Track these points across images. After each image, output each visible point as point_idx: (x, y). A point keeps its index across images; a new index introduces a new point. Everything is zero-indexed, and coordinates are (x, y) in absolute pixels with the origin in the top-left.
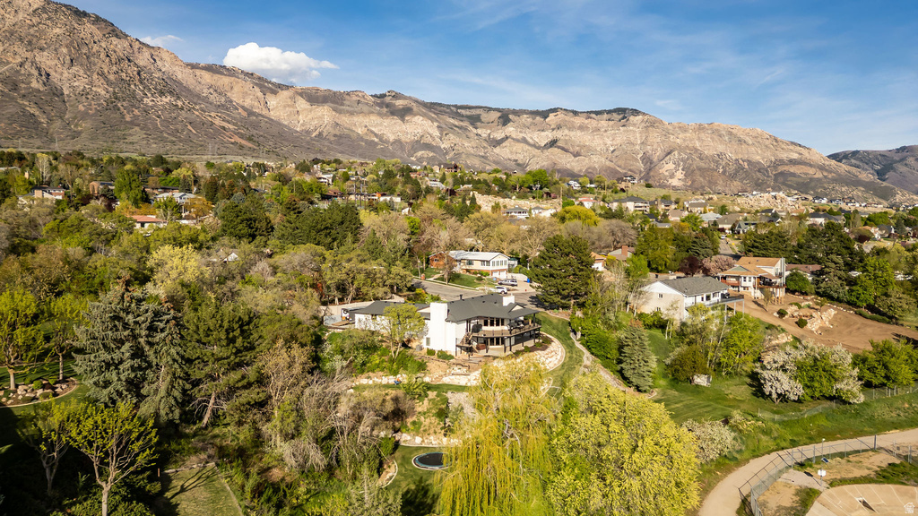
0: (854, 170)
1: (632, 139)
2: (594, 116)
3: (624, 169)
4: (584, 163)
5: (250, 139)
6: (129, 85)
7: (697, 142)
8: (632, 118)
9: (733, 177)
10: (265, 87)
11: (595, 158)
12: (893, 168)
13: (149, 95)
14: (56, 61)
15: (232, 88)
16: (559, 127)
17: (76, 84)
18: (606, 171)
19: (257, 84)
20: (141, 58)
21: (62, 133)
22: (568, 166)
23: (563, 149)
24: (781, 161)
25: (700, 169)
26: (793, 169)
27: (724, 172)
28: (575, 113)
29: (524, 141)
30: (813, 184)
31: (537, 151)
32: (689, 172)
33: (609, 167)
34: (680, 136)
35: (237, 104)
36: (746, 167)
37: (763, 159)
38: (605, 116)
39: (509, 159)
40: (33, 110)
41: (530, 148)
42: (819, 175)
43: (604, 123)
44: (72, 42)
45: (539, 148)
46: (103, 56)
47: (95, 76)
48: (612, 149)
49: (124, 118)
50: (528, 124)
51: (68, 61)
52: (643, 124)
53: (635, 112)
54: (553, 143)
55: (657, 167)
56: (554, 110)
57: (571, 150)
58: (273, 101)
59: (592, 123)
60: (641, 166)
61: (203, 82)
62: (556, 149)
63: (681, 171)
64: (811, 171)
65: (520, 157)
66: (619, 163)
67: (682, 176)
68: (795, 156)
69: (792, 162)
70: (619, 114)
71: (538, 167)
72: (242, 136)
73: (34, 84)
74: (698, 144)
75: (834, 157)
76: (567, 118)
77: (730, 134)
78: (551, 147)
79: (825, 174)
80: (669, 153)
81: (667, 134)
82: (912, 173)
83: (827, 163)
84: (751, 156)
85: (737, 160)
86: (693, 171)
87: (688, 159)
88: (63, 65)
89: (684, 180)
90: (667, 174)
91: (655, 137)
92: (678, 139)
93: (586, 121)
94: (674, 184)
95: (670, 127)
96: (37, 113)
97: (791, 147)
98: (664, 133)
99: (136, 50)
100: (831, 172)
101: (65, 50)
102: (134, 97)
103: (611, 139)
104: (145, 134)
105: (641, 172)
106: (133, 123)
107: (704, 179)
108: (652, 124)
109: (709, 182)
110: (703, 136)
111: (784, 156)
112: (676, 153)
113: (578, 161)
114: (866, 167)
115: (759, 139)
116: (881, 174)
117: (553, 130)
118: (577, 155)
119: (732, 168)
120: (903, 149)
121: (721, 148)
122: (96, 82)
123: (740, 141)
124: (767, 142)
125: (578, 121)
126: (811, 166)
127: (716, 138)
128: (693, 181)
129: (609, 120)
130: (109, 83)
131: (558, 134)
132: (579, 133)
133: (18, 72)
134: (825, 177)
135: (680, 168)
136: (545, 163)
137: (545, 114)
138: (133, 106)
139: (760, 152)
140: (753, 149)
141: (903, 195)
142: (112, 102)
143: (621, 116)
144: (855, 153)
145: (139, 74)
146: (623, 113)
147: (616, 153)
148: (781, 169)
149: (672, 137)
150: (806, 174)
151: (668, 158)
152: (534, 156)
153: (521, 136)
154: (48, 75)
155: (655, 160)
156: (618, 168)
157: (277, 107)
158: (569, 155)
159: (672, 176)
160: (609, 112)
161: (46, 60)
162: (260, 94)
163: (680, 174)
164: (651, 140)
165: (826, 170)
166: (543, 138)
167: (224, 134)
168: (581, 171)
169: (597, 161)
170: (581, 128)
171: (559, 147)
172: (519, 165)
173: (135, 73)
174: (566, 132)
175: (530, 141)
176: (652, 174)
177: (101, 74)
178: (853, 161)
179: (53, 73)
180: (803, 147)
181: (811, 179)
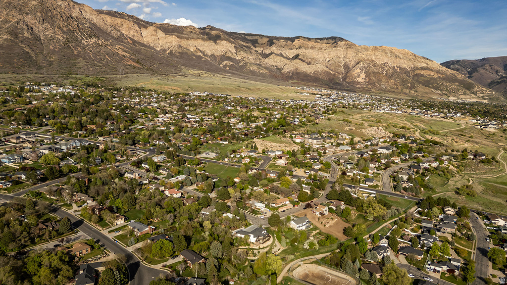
0: (455, 72)
1: (339, 55)
2: (319, 41)
3: (334, 72)
4: (313, 69)
5: (138, 62)
6: (74, 33)
7: (373, 56)
8: (339, 43)
9: (390, 77)
10: (140, 24)
11: (318, 66)
12: (477, 71)
13: (84, 38)
14: (35, 21)
15: (122, 25)
16: (300, 47)
17: (47, 33)
18: (324, 73)
19: (135, 22)
20: (74, 11)
21: (44, 63)
22: (304, 70)
23: (302, 60)
24: (417, 67)
25: (374, 73)
26: (422, 72)
27: (386, 74)
28: (309, 39)
29: (281, 55)
30: (432, 81)
31: (288, 60)
32: (368, 74)
33: (326, 71)
34: (365, 53)
35: (127, 36)
36: (399, 71)
37: (407, 66)
38: (325, 41)
39: (273, 66)
41: (284, 59)
42: (436, 76)
43: (324, 45)
44: (43, 10)
45: (289, 59)
46: (59, 17)
47: (56, 29)
48: (328, 60)
49: (73, 53)
50: (283, 45)
51: (41, 20)
52: (345, 47)
53: (341, 39)
54: (296, 57)
55: (351, 71)
56: (298, 38)
57: (306, 61)
58: (145, 32)
59: (318, 45)
60: (343, 70)
61: (108, 24)
62: (298, 60)
63: (363, 73)
64: (432, 73)
65: (279, 65)
66: (332, 68)
67: (364, 77)
68: (424, 65)
69: (423, 68)
70: (332, 40)
71: (288, 70)
72: (133, 60)
73: (26, 35)
74: (374, 58)
75: (447, 64)
76: (305, 42)
77: (391, 52)
78: (295, 59)
79: (439, 75)
80: (358, 63)
81: (357, 52)
82: (487, 74)
83: (441, 69)
84: (401, 64)
85: (394, 67)
86: (370, 74)
87: (367, 67)
88: (39, 22)
89: (365, 79)
90: (356, 75)
91: (351, 54)
92: (362, 56)
93: (315, 44)
94: (359, 81)
95: (360, 48)
96: (29, 51)
97: (423, 60)
98: (356, 51)
99: (71, 7)
100: (442, 74)
101: (39, 14)
102: (77, 40)
103: (328, 54)
104: (86, 62)
105: (343, 73)
106: (78, 56)
107: (375, 78)
108: (350, 46)
109: (378, 80)
110: (377, 53)
111: (418, 65)
112: (361, 63)
113: (309, 67)
114: (463, 69)
115: (406, 55)
116: (470, 74)
117: (297, 49)
118: (309, 63)
119: (391, 71)
120: (484, 59)
121: (386, 60)
122: (57, 33)
123: (396, 56)
124: (410, 57)
125: (310, 44)
126: (432, 71)
127: (384, 54)
128: (370, 79)
129: (327, 43)
130: (64, 32)
131: (300, 51)
132: (311, 51)
133: (16, 27)
134: (439, 77)
135: (363, 72)
136: (292, 69)
137: (292, 40)
138: (77, 45)
139: (406, 62)
140: (402, 61)
141: (478, 88)
142: (67, 44)
143: (334, 41)
144: (458, 61)
145: (78, 26)
146: (334, 40)
147: (330, 62)
148: (417, 72)
149: (360, 54)
150: (429, 75)
151: (357, 66)
152: (286, 64)
153: (279, 52)
154: (32, 28)
155: (350, 67)
156: (331, 71)
157: (147, 36)
158: (305, 63)
159: (359, 76)
160: (327, 39)
161: (30, 19)
162: (138, 29)
163: (363, 75)
164: (349, 55)
165: (440, 73)
166: (291, 53)
167: (125, 60)
168: (311, 73)
169: (320, 68)
170: (312, 48)
171: (300, 59)
172: (278, 69)
173: (76, 26)
174: (304, 50)
175: (285, 55)
176: (348, 75)
177: (59, 28)
178: (456, 66)
179: (34, 27)
180: (430, 60)
181: (432, 78)
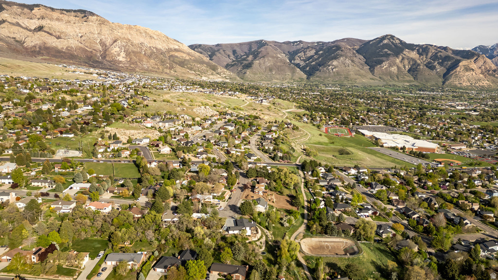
0: (201, 55)
1: (92, 30)
2: (65, 12)
3: (90, 48)
4: (64, 44)
7: (129, 35)
8: (90, 17)
9: (150, 56)
11: (71, 41)
12: (215, 54)
16: (43, 18)
18: (79, 49)
22: (54, 45)
23: (48, 33)
24: (171, 49)
25: (133, 52)
26: (176, 54)
27: (145, 54)
28: (53, 9)
29: (18, 24)
30: (186, 63)
31: (29, 32)
32: (128, 54)
33: (81, 47)
34: (120, 31)
36: (155, 51)
37: (162, 47)
38: (73, 13)
39: (9, 37)
41: (24, 30)
42: (187, 58)
43: (72, 18)
45: (30, 30)
48: (80, 35)
50: (19, 13)
52: (97, 22)
53: (92, 14)
54: (40, 28)
55: (110, 49)
56: (37, 6)
57: (54, 34)
59: (65, 17)
60: (99, 47)
62: (43, 33)
63: (123, 52)
64: (184, 55)
65: (18, 37)
66: (87, 45)
67: (124, 55)
68: (177, 47)
69: (176, 50)
70: (81, 13)
71: (33, 44)
74: (129, 37)
75: (192, 47)
76: (48, 12)
77: (146, 32)
78: (39, 30)
79: (190, 57)
80: (115, 41)
81: (112, 29)
82: (222, 57)
83: (190, 51)
84: (157, 45)
85: (150, 47)
86: (130, 53)
87: (126, 46)
89: (126, 58)
90: (116, 53)
91: (105, 30)
92: (118, 33)
93: (61, 16)
94: (120, 60)
95: (113, 26)
97: (175, 42)
98: (110, 29)
100: (192, 56)
103: (79, 29)
105: (100, 51)
107: (136, 58)
108: (103, 22)
109: (139, 59)
110: (131, 32)
111: (172, 46)
112: (119, 41)
113: (60, 42)
114: (205, 53)
115: (160, 37)
116: (211, 57)
117: (39, 19)
118: (58, 38)
119: (149, 52)
120: (218, 45)
121: (142, 40)
123: (151, 37)
124: (164, 39)
125: (56, 15)
126: (184, 53)
127: (139, 34)
128: (131, 59)
129: (76, 16)
131: (43, 23)
132: (57, 23)
134: (190, 59)
135: (123, 51)
136: (38, 42)
137: (31, 7)
139: (161, 44)
140: (157, 42)
141: (221, 69)
143: (83, 15)
144: (200, 45)
146: (84, 14)
147: (83, 38)
148: (172, 53)
149: (115, 31)
150: (182, 57)
151: (115, 44)
152: (28, 36)
153: (14, 21)
155: (108, 44)
156: (86, 48)
158: (53, 37)
159: (119, 55)
160: (75, 11)
163: (123, 54)
164: (103, 32)
165: (191, 55)
166: (34, 24)
168: (63, 48)
169: (73, 43)
170: (58, 19)
171: (45, 32)
172: (17, 41)
174: (49, 21)
175: (23, 25)
176: (107, 53)
178: (200, 50)
180: (180, 43)
181: (185, 60)
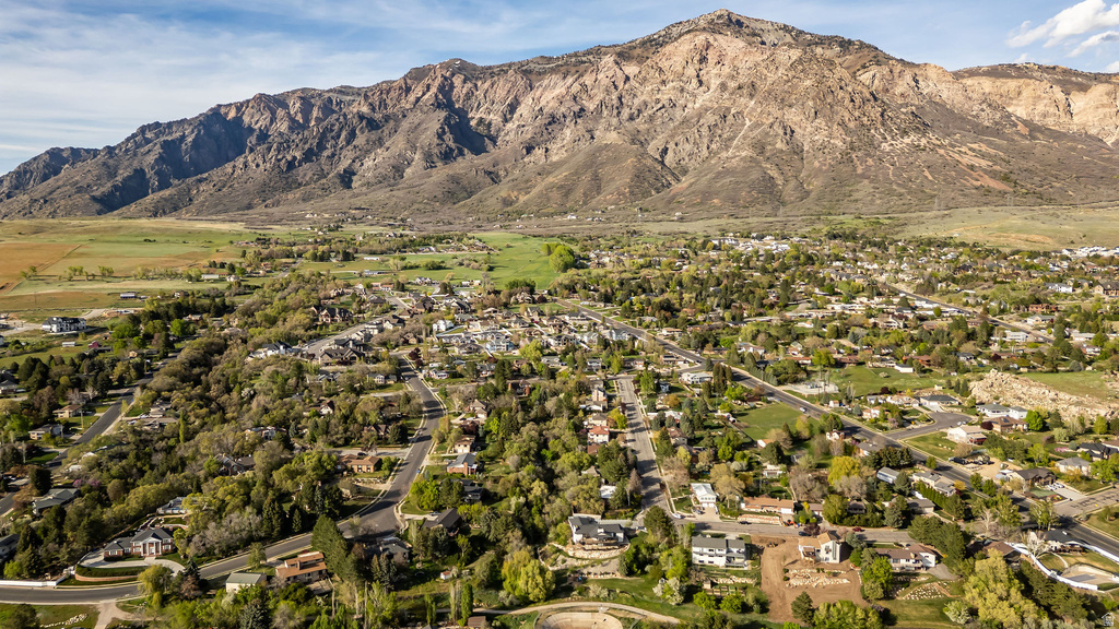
6: (869, 130)
10: (1072, 83)
13: (889, 138)
14: (802, 117)
15: (1019, 93)
17: (816, 138)
19: (1058, 82)
21: (792, 195)
35: (1018, 118)
40: (774, 173)
44: (819, 93)
46: (847, 101)
47: (835, 127)
49: (855, 171)
51: (812, 115)
58: (1079, 101)
61: (975, 96)
72: (995, 175)
73: (780, 145)
88: (807, 119)
96: (776, 176)
99: (896, 75)
101: (811, 103)
102: (871, 144)
104: (874, 188)
106: (863, 176)
122: (836, 134)
130: (848, 131)
133: (767, 133)
138: (868, 155)
142: (848, 154)
145: (882, 115)
154: (793, 132)
157: (1084, 110)
161: (793, 116)
162: (1060, 96)
173: (878, 115)
177: (842, 124)
179: (797, 129)
